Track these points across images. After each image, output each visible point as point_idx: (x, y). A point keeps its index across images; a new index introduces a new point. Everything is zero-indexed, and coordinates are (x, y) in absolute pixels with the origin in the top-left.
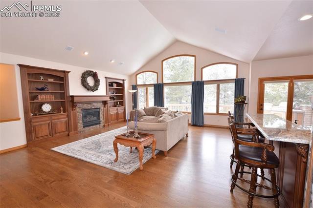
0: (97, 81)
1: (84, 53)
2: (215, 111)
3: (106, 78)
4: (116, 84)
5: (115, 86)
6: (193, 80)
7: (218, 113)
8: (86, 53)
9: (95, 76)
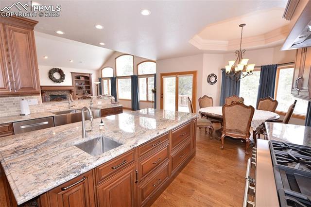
0: (62, 76)
1: (44, 57)
2: (146, 100)
3: (72, 73)
4: (83, 78)
5: (82, 79)
6: (133, 75)
7: (148, 101)
8: (46, 57)
9: (60, 72)
